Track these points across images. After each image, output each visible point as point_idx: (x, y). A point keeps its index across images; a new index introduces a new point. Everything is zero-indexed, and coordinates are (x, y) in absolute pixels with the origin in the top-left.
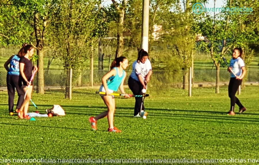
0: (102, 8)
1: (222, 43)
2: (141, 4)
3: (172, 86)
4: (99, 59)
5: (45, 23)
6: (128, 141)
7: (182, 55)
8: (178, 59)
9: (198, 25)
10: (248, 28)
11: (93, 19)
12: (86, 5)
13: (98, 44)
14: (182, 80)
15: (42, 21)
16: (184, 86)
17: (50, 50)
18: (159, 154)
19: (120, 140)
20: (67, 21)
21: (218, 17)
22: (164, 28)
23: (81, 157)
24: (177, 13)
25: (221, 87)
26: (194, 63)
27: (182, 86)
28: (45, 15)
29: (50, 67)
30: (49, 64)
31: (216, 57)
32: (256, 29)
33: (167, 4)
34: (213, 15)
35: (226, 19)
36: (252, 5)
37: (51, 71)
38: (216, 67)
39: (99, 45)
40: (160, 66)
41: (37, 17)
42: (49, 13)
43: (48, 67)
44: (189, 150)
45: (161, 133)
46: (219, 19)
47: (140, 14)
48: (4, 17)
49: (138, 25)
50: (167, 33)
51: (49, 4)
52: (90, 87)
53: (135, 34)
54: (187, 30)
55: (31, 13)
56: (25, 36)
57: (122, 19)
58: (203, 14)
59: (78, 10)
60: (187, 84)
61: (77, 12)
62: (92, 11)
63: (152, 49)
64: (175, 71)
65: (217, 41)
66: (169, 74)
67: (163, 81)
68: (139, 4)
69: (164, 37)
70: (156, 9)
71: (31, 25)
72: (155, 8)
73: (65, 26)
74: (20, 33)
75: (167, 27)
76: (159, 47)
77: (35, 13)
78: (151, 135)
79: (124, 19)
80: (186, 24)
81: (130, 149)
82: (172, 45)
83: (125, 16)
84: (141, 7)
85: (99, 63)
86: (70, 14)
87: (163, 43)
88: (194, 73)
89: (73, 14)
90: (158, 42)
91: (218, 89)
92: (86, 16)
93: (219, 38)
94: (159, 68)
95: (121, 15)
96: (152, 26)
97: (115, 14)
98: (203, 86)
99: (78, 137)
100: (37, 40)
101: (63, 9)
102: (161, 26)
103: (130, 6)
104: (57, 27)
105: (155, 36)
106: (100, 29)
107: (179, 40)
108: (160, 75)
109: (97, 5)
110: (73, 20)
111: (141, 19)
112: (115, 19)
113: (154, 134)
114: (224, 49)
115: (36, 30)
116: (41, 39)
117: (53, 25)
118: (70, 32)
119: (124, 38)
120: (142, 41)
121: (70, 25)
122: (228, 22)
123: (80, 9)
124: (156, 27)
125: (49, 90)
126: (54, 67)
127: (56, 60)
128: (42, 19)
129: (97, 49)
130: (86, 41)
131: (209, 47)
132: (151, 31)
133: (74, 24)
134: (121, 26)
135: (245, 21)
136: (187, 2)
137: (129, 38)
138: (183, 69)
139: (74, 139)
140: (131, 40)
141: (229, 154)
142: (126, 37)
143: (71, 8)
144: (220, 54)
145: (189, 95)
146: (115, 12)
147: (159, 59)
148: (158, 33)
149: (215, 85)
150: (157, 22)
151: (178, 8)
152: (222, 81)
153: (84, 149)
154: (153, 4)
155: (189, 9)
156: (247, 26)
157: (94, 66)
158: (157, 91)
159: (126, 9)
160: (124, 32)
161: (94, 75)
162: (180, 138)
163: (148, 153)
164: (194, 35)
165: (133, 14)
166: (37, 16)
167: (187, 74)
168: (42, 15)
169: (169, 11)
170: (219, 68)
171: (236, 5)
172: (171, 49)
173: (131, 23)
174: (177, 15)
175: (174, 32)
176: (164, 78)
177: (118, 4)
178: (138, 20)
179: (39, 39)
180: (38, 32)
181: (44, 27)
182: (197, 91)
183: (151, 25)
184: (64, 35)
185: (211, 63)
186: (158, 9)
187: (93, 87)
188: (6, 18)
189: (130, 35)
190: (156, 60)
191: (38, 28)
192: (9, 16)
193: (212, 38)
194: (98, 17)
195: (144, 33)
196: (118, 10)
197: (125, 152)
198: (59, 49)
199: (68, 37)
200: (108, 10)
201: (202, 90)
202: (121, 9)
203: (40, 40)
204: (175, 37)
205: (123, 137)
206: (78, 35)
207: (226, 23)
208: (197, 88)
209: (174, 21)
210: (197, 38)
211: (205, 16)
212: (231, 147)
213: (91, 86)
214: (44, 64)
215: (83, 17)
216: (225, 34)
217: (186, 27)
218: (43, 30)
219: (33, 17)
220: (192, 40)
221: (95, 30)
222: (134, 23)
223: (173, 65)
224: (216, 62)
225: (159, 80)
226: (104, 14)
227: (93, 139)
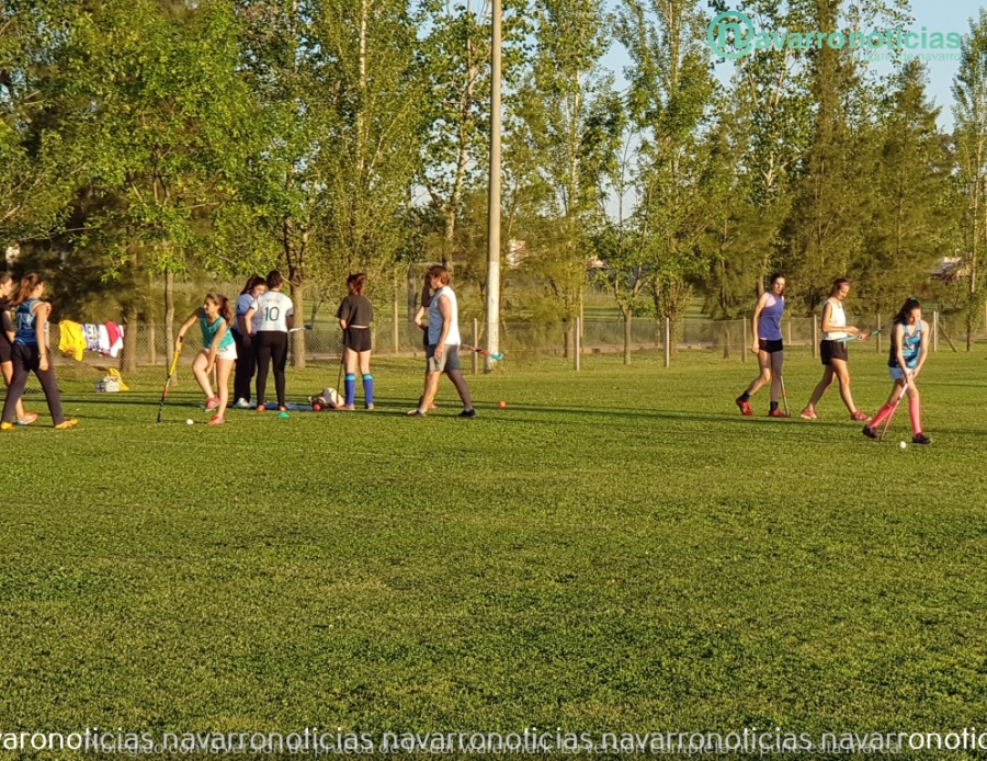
0: (412, 209)
1: (636, 274)
2: (486, 201)
3: (543, 352)
4: (409, 303)
5: (305, 236)
6: (463, 453)
7: (561, 295)
8: (554, 303)
9: (592, 239)
10: (682, 245)
11: (397, 229)
12: (381, 202)
13: (406, 275)
14: (563, 340)
15: (300, 231)
16: (566, 351)
17: (316, 287)
18: (520, 476)
19: (448, 452)
20: (347, 233)
21: (628, 226)
22: (529, 246)
23: (375, 483)
24: (551, 219)
25: (632, 353)
26: (585, 310)
27: (563, 352)
28: (306, 222)
29: (317, 318)
30: (314, 312)
31: (625, 298)
32: (697, 246)
33: (533, 201)
34: (617, 222)
35: (642, 228)
36: (689, 202)
37: (319, 325)
38: (624, 316)
39: (409, 277)
40: (522, 315)
41: (290, 225)
42: (311, 218)
43: (313, 317)
44: (576, 469)
45: (524, 438)
46: (629, 229)
47: (483, 220)
48: (225, 224)
49: (481, 239)
50: (535, 254)
51: (312, 201)
52: (393, 355)
53: (474, 257)
54: (570, 249)
55: (277, 218)
56: (266, 261)
57: (451, 228)
58: (600, 220)
59: (367, 212)
60: (572, 348)
61: (365, 216)
62: (394, 214)
63: (507, 285)
64: (550, 324)
65: (626, 269)
66: (538, 331)
67: (527, 344)
68: (482, 202)
69: (527, 261)
70: (513, 210)
71: (279, 240)
72: (511, 208)
73: (343, 241)
74: (258, 255)
75: (534, 244)
76: (520, 280)
77: (285, 217)
78: (505, 442)
79: (455, 229)
80: (569, 239)
81: (466, 468)
82: (543, 277)
83: (455, 224)
84: (485, 207)
85: (409, 309)
86: (352, 220)
87: (526, 272)
88: (585, 328)
89: (358, 219)
90: (517, 271)
91: (628, 357)
92: (383, 223)
93: (630, 264)
94: (520, 318)
95: (448, 221)
96: (507, 241)
97: (437, 220)
98: (602, 351)
99: (369, 447)
100: (290, 267)
101: (338, 210)
102: (523, 243)
103: (464, 205)
104: (328, 243)
105: (512, 259)
106: (409, 247)
107: (557, 268)
108: (521, 332)
109: (402, 203)
110: (358, 231)
111: (485, 229)
112: (438, 229)
113: (511, 440)
114: (639, 283)
115: (287, 248)
116: (298, 267)
117: (321, 239)
118: (354, 252)
119: (454, 263)
120: (488, 269)
121: (353, 239)
122: (646, 234)
123: (371, 211)
124: (514, 244)
125: (314, 361)
126: (324, 318)
127: (328, 305)
128: (299, 228)
129: (405, 285)
130: (384, 270)
131: (611, 280)
132: (504, 251)
133: (360, 238)
134: (449, 242)
135: (677, 233)
136: (570, 198)
137: (465, 264)
138: (564, 320)
139: (363, 451)
140: (469, 267)
141: (649, 476)
142: (459, 263)
143: (354, 208)
144: (631, 293)
145: (575, 368)
146: (437, 215)
147: (520, 303)
148: (517, 255)
149: (622, 349)
150: (515, 235)
151: (553, 208)
152: (637, 341)
153: (381, 468)
154: (507, 202)
155: (572, 211)
156: (679, 242)
157: (399, 316)
158: (517, 361)
159: (457, 210)
160: (454, 254)
161: (400, 334)
162: (559, 446)
163: (499, 474)
164: (584, 257)
165: (471, 220)
166: (289, 222)
167: (572, 329)
168: (299, 221)
169: (538, 214)
170: (630, 318)
171: (661, 203)
172: (542, 284)
173: (467, 237)
174: (552, 222)
175: (546, 253)
176: (530, 337)
177: (442, 202)
178: (481, 231)
179: (293, 265)
180: (292, 252)
181: (304, 244)
182: (591, 360)
183: (504, 239)
184: (342, 258)
185: (615, 309)
186: (517, 209)
187: (397, 355)
188: (230, 226)
189: (467, 259)
190: (513, 304)
191: (291, 245)
192: (235, 224)
193: (617, 264)
194: (405, 225)
195: (491, 255)
196: (443, 212)
197: (458, 474)
198: (333, 285)
199: (350, 261)
200: (423, 212)
201: (600, 360)
202: (449, 210)
203: (295, 268)
204: (549, 263)
205: (453, 446)
206: (368, 258)
207: (642, 236)
208: (591, 355)
209: (547, 234)
210: (590, 264)
211: (604, 223)
212: (652, 463)
213: (394, 352)
214: (305, 312)
215: (378, 225)
216: (640, 256)
217: (570, 243)
218: (302, 249)
219: (282, 224)
220: (581, 267)
221: (400, 250)
222: (472, 236)
223: (545, 314)
224: (625, 308)
225: (520, 341)
226: (417, 220)
227: (397, 450)
